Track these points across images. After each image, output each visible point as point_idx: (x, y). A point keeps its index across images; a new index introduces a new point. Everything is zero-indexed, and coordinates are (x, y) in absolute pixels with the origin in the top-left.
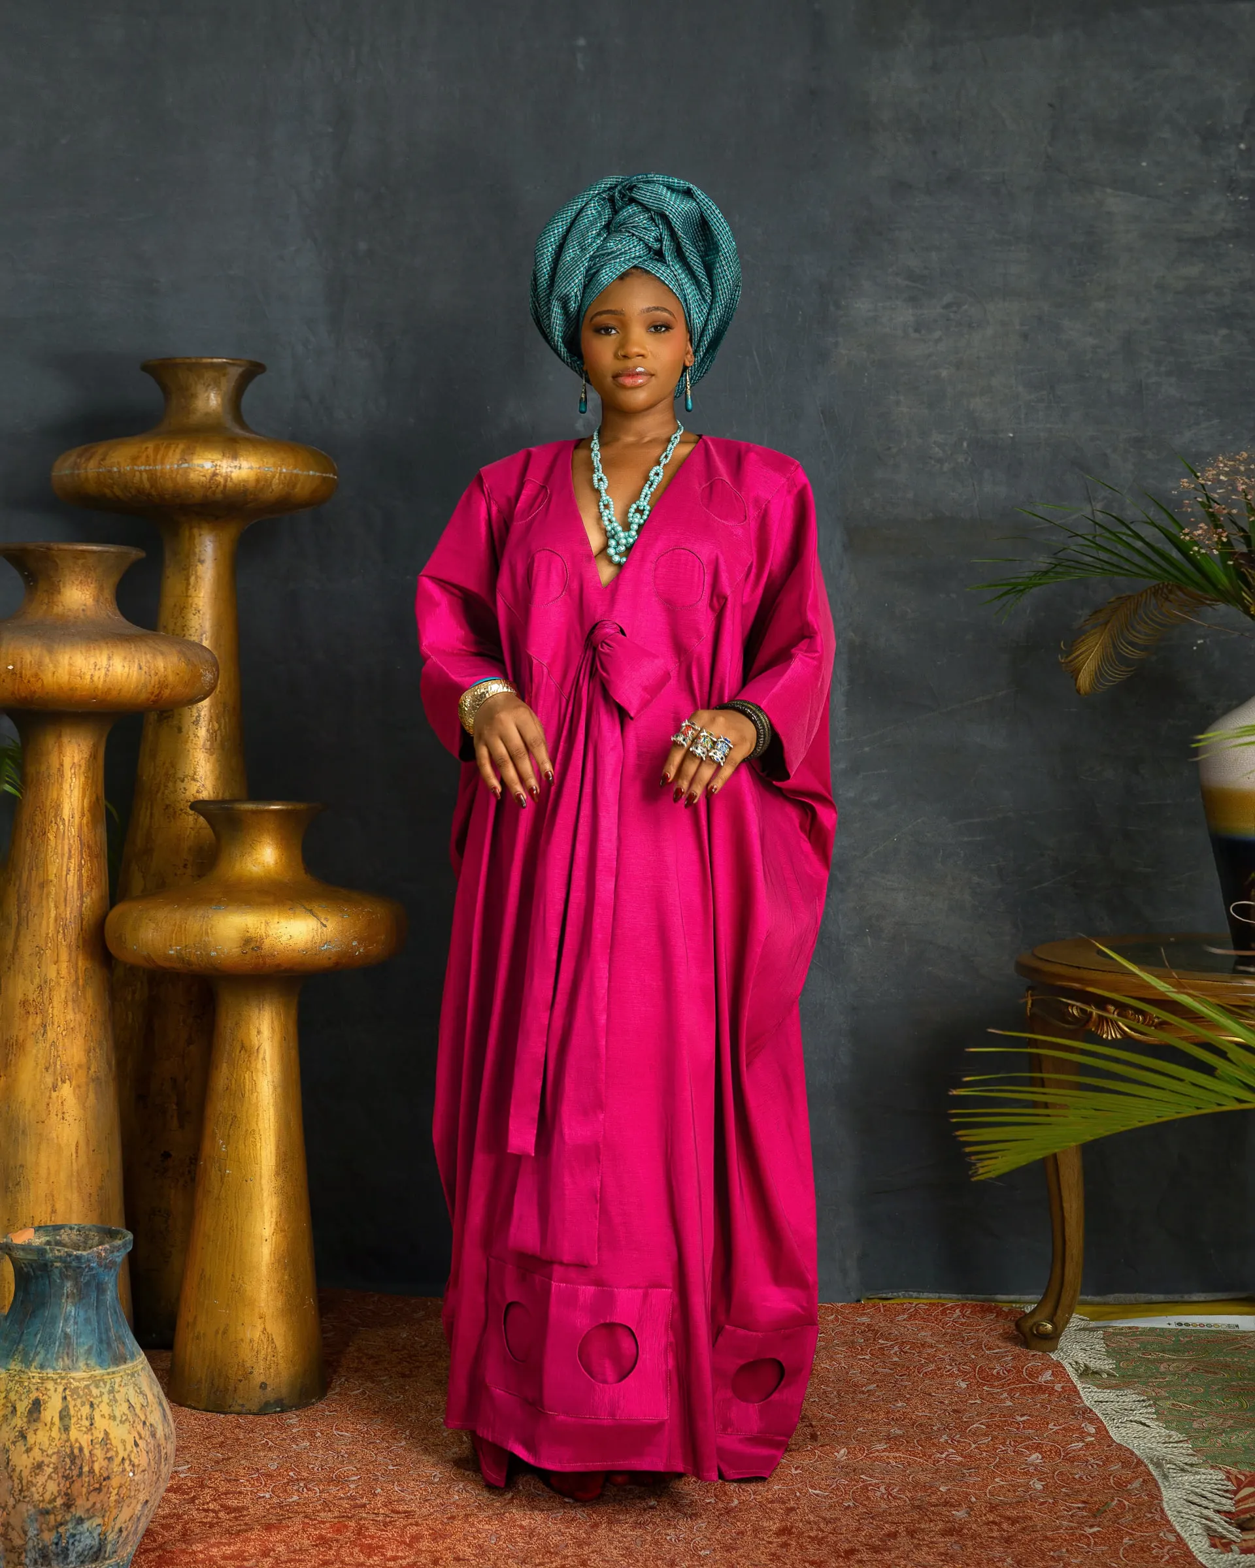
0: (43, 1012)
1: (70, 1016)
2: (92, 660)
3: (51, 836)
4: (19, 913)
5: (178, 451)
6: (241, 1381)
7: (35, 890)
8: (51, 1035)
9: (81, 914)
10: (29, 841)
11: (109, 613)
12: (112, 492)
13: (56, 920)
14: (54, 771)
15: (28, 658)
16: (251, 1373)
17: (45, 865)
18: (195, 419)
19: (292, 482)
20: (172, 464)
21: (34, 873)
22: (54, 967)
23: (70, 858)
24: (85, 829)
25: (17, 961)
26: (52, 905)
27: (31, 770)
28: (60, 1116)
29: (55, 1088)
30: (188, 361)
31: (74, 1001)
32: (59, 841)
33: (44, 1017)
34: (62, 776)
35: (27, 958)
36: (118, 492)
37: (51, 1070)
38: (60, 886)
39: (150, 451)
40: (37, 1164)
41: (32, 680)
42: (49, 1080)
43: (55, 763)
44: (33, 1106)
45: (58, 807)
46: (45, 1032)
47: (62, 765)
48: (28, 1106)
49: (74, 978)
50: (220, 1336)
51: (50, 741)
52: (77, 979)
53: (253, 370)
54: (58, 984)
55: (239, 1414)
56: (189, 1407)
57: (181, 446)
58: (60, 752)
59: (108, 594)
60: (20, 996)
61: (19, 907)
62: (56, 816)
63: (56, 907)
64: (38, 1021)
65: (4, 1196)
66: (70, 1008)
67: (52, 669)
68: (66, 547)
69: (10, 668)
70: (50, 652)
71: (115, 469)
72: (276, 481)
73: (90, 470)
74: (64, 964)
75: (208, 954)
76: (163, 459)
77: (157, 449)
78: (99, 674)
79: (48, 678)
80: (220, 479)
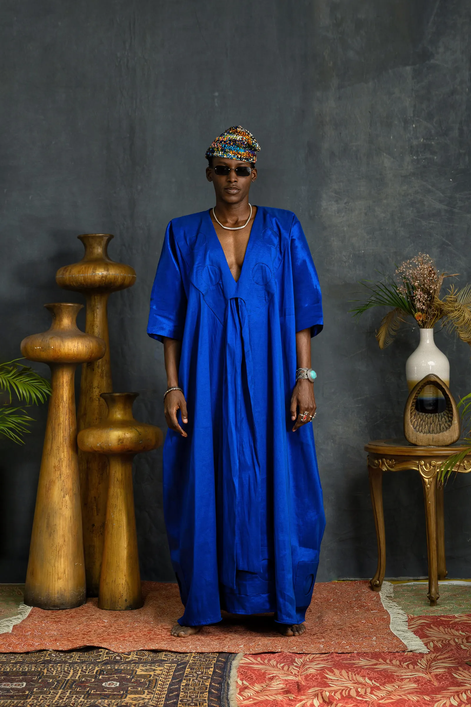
0: (60, 470)
1: (68, 471)
2: (73, 344)
3: (61, 407)
4: (52, 435)
5: (92, 269)
6: (120, 599)
7: (57, 427)
8: (62, 478)
9: (70, 435)
10: (54, 409)
11: (75, 328)
12: (73, 284)
13: (63, 437)
14: (61, 384)
15: (57, 344)
16: (122, 596)
17: (59, 417)
19: (124, 279)
20: (90, 273)
21: (56, 421)
22: (63, 454)
23: (66, 415)
24: (70, 404)
25: (52, 452)
26: (62, 432)
27: (54, 384)
28: (66, 507)
29: (64, 497)
30: (92, 235)
31: (69, 466)
32: (63, 409)
33: (60, 472)
34: (63, 386)
35: (55, 451)
36: (75, 284)
37: (63, 490)
38: (64, 425)
39: (83, 269)
40: (60, 524)
41: (58, 351)
42: (62, 494)
43: (62, 382)
44: (58, 503)
45: (62, 397)
46: (61, 477)
48: (57, 503)
50: (113, 583)
51: (60, 374)
52: (69, 458)
53: (111, 237)
54: (64, 460)
55: (119, 610)
56: (105, 609)
57: (92, 267)
58: (63, 377)
59: (74, 321)
60: (53, 465)
61: (52, 433)
62: (62, 400)
63: (63, 433)
64: (59, 473)
65: (50, 536)
66: (67, 468)
67: (63, 348)
68: (65, 304)
69: (52, 347)
70: (63, 342)
71: (74, 276)
72: (120, 279)
73: (67, 276)
74: (66, 453)
75: (109, 445)
76: (87, 272)
77: (85, 268)
78: (75, 349)
79: (62, 350)
80: (104, 279)
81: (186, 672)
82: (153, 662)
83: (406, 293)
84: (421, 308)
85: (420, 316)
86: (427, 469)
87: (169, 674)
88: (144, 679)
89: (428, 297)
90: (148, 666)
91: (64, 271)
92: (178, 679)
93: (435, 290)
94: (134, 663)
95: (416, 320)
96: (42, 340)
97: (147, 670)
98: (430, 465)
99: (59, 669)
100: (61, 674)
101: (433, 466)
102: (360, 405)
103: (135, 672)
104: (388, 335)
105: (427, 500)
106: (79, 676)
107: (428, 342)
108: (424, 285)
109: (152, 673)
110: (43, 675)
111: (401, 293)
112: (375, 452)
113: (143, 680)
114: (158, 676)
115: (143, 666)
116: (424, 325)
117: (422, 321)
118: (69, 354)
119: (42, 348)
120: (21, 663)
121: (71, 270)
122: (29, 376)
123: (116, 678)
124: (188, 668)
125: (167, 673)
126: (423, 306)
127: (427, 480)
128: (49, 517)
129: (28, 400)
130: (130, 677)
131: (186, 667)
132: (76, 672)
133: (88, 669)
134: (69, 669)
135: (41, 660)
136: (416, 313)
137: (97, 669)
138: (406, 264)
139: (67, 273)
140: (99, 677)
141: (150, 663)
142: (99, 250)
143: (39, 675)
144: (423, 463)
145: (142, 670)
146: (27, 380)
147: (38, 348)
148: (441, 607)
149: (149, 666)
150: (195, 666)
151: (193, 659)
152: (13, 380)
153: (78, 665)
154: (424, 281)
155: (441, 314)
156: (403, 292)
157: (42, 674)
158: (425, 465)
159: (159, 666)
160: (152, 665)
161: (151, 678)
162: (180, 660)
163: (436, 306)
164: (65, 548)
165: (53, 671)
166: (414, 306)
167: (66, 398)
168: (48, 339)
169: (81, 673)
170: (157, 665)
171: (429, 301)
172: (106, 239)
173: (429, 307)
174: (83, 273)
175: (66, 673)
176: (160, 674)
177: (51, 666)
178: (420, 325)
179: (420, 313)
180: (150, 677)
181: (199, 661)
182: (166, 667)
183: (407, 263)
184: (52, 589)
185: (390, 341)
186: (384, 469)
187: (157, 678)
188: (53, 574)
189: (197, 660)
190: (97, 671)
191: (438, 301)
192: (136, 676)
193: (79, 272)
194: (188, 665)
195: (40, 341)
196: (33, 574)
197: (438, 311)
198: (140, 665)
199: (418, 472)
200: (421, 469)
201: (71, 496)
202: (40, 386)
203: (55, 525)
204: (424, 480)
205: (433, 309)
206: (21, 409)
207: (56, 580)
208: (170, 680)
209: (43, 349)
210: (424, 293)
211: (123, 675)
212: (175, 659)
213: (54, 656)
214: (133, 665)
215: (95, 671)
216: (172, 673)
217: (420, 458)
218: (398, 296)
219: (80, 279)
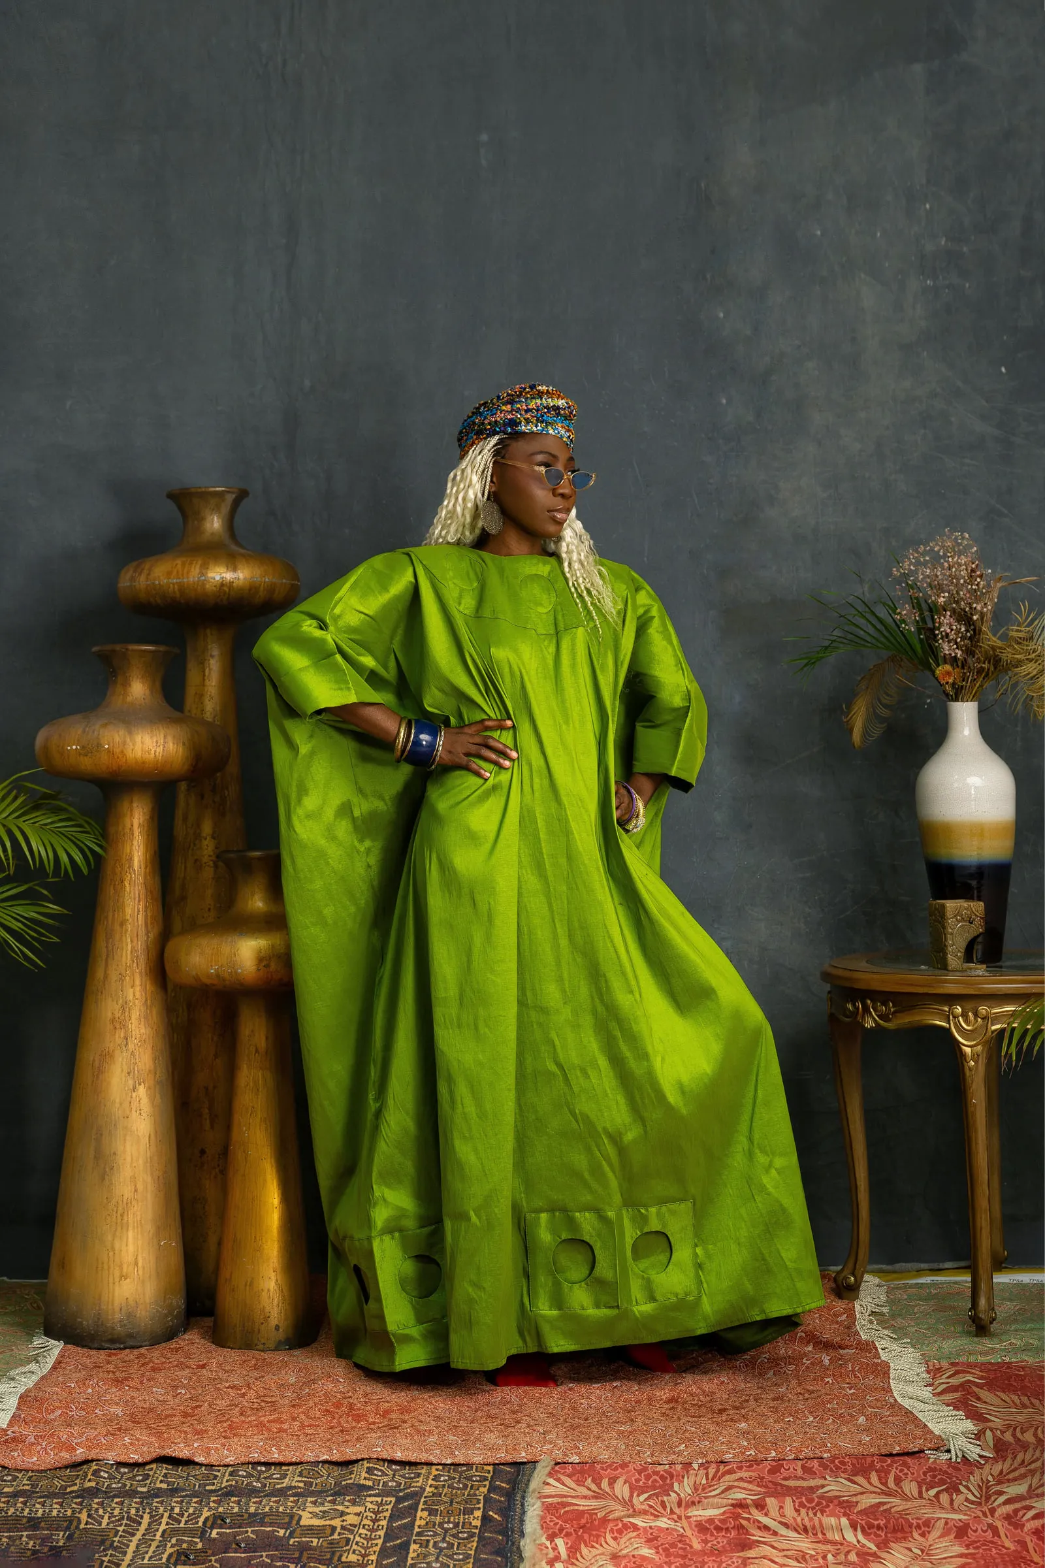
0: (124, 1027)
1: (143, 1031)
2: (155, 740)
3: (126, 883)
4: (107, 947)
5: (198, 566)
6: (262, 1323)
7: (117, 927)
8: (131, 1046)
9: (147, 946)
10: (112, 888)
11: (158, 701)
12: (156, 601)
13: (132, 952)
14: (127, 830)
15: (117, 739)
16: (269, 1317)
17: (123, 907)
18: (205, 538)
19: (271, 589)
20: (194, 576)
21: (116, 914)
22: (131, 991)
23: (139, 901)
24: (148, 877)
25: (107, 986)
26: (129, 940)
27: (112, 830)
28: (138, 1112)
29: (134, 1089)
30: (199, 490)
31: (145, 1018)
32: (132, 888)
33: (126, 1032)
34: (133, 834)
35: (113, 984)
36: (159, 601)
37: (132, 1074)
38: (134, 924)
39: (179, 566)
40: (124, 1151)
41: (120, 756)
42: (131, 1082)
43: (128, 825)
44: (121, 1104)
45: (131, 860)
46: (127, 1044)
47: (132, 826)
48: (117, 1105)
49: (144, 999)
50: (248, 1287)
51: (126, 804)
52: (146, 1000)
53: (242, 495)
54: (134, 1004)
56: (229, 1347)
57: (200, 562)
58: (132, 815)
59: (158, 687)
60: (109, 1015)
61: (107, 943)
62: (129, 868)
63: (132, 941)
64: (122, 1035)
65: (103, 1179)
66: (142, 1023)
67: (132, 747)
68: (136, 647)
69: (107, 746)
70: (130, 733)
71: (157, 582)
72: (262, 588)
73: (142, 582)
74: (138, 988)
75: (236, 972)
76: (188, 573)
77: (183, 564)
78: (160, 750)
79: (130, 755)
80: (226, 589)
81: (418, 1523)
82: (340, 1492)
83: (918, 622)
84: (953, 655)
85: (949, 673)
86: (968, 1025)
87: (378, 1526)
88: (319, 1539)
89: (967, 631)
90: (326, 1504)
91: (135, 571)
92: (398, 1538)
93: (982, 615)
94: (294, 1495)
95: (940, 683)
96: (84, 731)
97: (324, 1515)
98: (976, 1015)
99: (116, 1512)
100: (121, 1525)
101: (982, 1019)
102: (808, 875)
103: (296, 1518)
104: (873, 717)
105: (969, 1096)
106: (164, 1531)
107: (966, 732)
108: (957, 602)
109: (337, 1523)
110: (77, 1527)
111: (904, 621)
112: (848, 984)
113: (315, 1541)
114: (351, 1532)
115: (314, 1503)
116: (957, 694)
117: (954, 684)
118: (144, 763)
119: (83, 747)
120: (28, 1495)
121: (150, 570)
122: (56, 810)
123: (252, 1536)
124: (423, 1510)
125: (374, 1521)
126: (957, 651)
127: (968, 1050)
128: (101, 1135)
129: (50, 868)
130: (285, 1534)
131: (417, 1504)
132: (156, 1521)
133: (186, 1514)
134: (141, 1513)
135: (75, 1488)
136: (938, 665)
137: (206, 1513)
138: (916, 555)
139: (143, 578)
140: (211, 1533)
141: (332, 1495)
142: (215, 523)
143: (68, 1528)
144: (959, 1010)
145: (314, 1515)
146: (49, 820)
147: (74, 747)
148: (1002, 1341)
149: (329, 1502)
150: (439, 1503)
151: (434, 1483)
152: (16, 821)
153: (162, 1503)
154: (958, 593)
155: (995, 668)
156: (910, 618)
157: (75, 1524)
158: (964, 1015)
159: (354, 1503)
160: (336, 1500)
161: (336, 1536)
162: (402, 1487)
163: (986, 652)
164: (135, 1208)
165: (102, 1517)
166: (933, 651)
167: (139, 861)
168: (97, 727)
169: (167, 1524)
170: (348, 1501)
171: (970, 638)
172: (230, 498)
173: (969, 652)
174: (178, 577)
175: (134, 1521)
176: (355, 1526)
177: (98, 1504)
178: (947, 695)
179: (948, 667)
180: (332, 1534)
181: (448, 1487)
182: (369, 1506)
183: (918, 552)
184: (108, 1302)
185: (877, 732)
186: (869, 1024)
187: (349, 1536)
188: (109, 1268)
189: (444, 1486)
190: (207, 1519)
191: (990, 639)
192: (298, 1531)
193: (169, 572)
194: (423, 1500)
195: (79, 732)
196: (62, 1265)
197: (989, 663)
198: (310, 1499)
199: (949, 1030)
200: (955, 1024)
201: (149, 1088)
202: (79, 835)
203: (115, 1154)
204: (961, 1050)
205: (978, 658)
206: (37, 888)
207: (117, 1280)
208: (380, 1542)
209: (86, 751)
210: (958, 621)
211: (268, 1529)
212: (390, 1484)
213: (106, 1475)
214: (292, 1499)
215: (201, 1520)
216: (384, 1523)
217: (951, 999)
218: (899, 627)
219: (171, 589)
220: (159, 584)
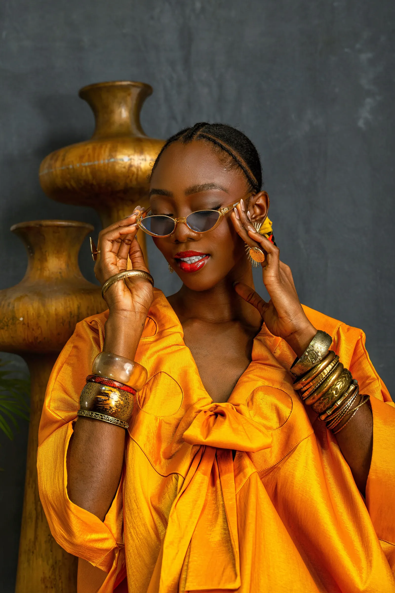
5: (107, 150)
11: (75, 274)
18: (115, 128)
20: (104, 159)
36: (73, 183)
39: (90, 151)
41: (35, 328)
57: (109, 147)
59: (74, 260)
68: (51, 222)
69: (22, 319)
70: (44, 305)
71: (71, 167)
73: (58, 168)
76: (99, 156)
77: (94, 149)
79: (44, 325)
80: (134, 169)
91: (51, 159)
121: (64, 156)
139: (58, 164)
142: (123, 114)
168: (12, 300)
172: (136, 92)
174: (89, 161)
193: (81, 158)
209: (2, 324)
219: (84, 173)
220: (73, 168)
